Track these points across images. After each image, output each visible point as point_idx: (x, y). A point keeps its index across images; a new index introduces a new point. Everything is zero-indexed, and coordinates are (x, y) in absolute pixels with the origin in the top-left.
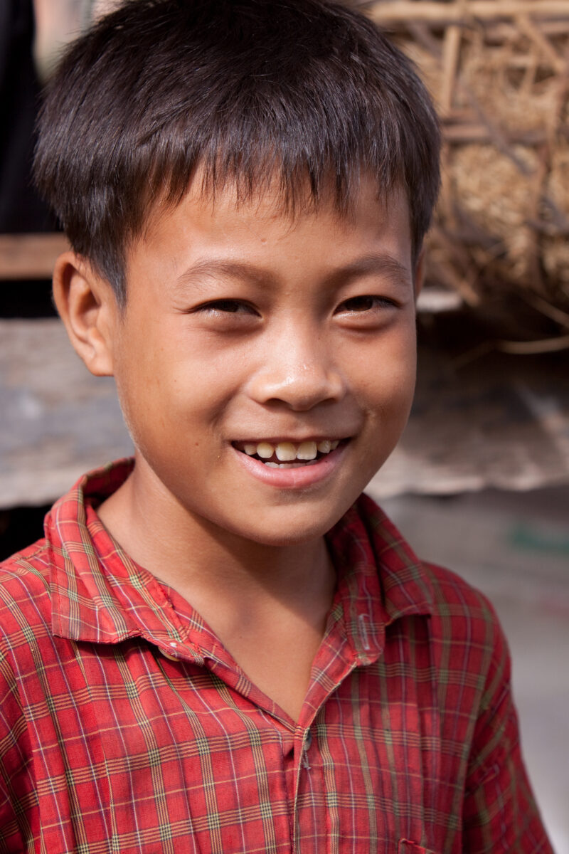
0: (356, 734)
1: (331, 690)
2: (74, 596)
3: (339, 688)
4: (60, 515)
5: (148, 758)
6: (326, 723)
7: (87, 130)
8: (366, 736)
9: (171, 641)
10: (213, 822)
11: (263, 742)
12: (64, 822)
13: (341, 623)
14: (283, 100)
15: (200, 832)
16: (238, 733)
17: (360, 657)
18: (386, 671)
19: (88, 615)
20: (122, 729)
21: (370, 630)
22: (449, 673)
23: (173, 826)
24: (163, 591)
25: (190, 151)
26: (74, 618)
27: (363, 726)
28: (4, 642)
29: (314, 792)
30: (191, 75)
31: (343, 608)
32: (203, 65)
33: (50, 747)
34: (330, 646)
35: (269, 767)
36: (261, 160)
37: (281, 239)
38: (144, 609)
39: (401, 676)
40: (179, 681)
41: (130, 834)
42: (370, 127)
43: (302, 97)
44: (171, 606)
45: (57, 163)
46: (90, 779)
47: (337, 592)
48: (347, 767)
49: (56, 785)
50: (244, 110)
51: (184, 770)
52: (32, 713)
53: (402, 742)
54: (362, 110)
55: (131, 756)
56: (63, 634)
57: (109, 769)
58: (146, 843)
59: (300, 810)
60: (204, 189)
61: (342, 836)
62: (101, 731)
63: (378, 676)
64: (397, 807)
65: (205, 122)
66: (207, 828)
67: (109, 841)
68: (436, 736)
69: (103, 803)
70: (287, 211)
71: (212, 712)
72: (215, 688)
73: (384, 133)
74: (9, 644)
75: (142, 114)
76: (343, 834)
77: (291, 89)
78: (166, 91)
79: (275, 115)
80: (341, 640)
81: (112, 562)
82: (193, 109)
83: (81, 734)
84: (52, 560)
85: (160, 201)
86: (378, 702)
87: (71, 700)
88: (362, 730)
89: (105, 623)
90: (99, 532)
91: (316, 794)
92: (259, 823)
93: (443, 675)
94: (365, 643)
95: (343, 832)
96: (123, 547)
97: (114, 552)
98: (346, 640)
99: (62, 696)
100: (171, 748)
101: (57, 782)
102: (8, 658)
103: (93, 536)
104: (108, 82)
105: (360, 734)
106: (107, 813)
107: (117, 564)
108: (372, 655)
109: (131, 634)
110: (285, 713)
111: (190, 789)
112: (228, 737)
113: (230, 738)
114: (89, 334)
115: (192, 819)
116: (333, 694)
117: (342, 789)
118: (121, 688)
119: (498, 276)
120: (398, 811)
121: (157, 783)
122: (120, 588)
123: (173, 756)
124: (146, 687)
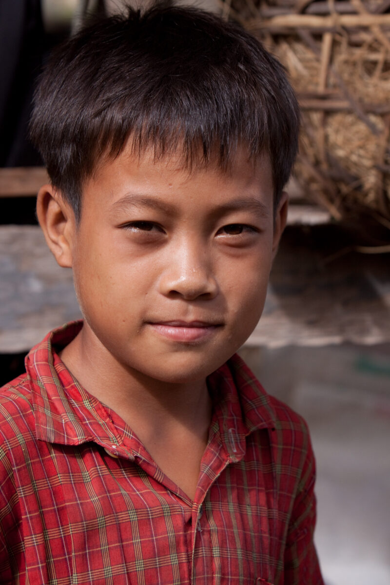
0: (230, 508)
1: (214, 480)
2: (48, 413)
3: (219, 478)
4: (36, 358)
5: (97, 522)
6: (211, 501)
7: (63, 105)
8: (236, 510)
9: (113, 445)
10: (139, 566)
11: (172, 514)
12: (42, 565)
13: (218, 435)
14: (189, 93)
15: (131, 572)
16: (156, 507)
17: (231, 457)
18: (246, 466)
19: (58, 426)
20: (81, 503)
21: (236, 439)
22: (282, 467)
23: (113, 568)
24: (105, 411)
25: (126, 123)
26: (50, 428)
27: (234, 503)
28: (6, 444)
29: (205, 547)
30: (130, 73)
31: (219, 424)
32: (139, 66)
33: (34, 514)
34: (212, 449)
35: (176, 530)
36: (172, 132)
37: (182, 184)
38: (94, 423)
39: (255, 470)
40: (116, 471)
41: (85, 573)
42: (246, 113)
43: (201, 92)
44: (111, 421)
45: (43, 126)
46: (59, 536)
47: (214, 413)
48: (225, 530)
49: (37, 540)
50: (162, 98)
51: (120, 531)
52: (23, 492)
53: (257, 513)
54: (242, 102)
55: (87, 521)
56: (43, 438)
57: (72, 529)
58: (95, 579)
59: (196, 559)
60: (133, 148)
61: (222, 576)
62: (67, 504)
63: (242, 470)
64: (255, 557)
65: (136, 105)
66: (135, 570)
67: (71, 577)
68: (276, 509)
69: (68, 552)
70: (186, 167)
71: (138, 493)
72: (139, 476)
73: (256, 117)
74: (9, 446)
75: (97, 97)
76: (223, 575)
77: (194, 86)
78: (113, 82)
79: (182, 103)
80: (219, 446)
81: (71, 391)
82: (129, 96)
83: (54, 506)
84: (33, 388)
85: (105, 155)
86: (242, 487)
87: (47, 483)
88: (233, 505)
89: (70, 431)
90: (63, 370)
91: (206, 548)
92: (169, 567)
93: (278, 469)
94: (233, 448)
95: (223, 574)
96: (79, 381)
97: (73, 384)
98: (221, 445)
99: (42, 480)
100: (112, 516)
101: (38, 538)
102: (8, 455)
103: (58, 372)
104: (78, 74)
105: (233, 508)
106: (70, 559)
107: (75, 392)
108: (239, 456)
109: (87, 440)
110: (185, 494)
111: (124, 543)
112: (149, 509)
113: (150, 511)
114: (59, 239)
115: (126, 563)
116: (215, 482)
117: (222, 545)
118: (80, 475)
119: (356, 201)
120: (255, 559)
121: (103, 539)
122: (78, 408)
123: (114, 521)
124: (96, 475)
